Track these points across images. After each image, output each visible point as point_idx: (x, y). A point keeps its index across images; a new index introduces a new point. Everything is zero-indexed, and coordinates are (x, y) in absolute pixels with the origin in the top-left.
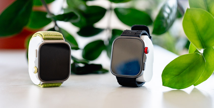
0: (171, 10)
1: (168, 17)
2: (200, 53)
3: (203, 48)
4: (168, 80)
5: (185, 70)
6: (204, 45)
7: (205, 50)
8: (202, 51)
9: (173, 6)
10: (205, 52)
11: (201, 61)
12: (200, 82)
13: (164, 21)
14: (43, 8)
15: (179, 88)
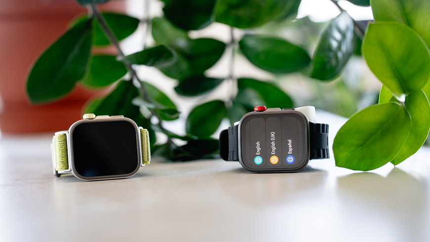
0: (344, 35)
1: (339, 47)
2: (399, 102)
3: (404, 92)
4: (344, 155)
5: (373, 134)
6: (405, 86)
7: (409, 96)
8: (402, 98)
9: (347, 28)
10: (408, 101)
11: (403, 116)
12: (403, 158)
13: (331, 54)
14: (112, 50)
15: (365, 168)
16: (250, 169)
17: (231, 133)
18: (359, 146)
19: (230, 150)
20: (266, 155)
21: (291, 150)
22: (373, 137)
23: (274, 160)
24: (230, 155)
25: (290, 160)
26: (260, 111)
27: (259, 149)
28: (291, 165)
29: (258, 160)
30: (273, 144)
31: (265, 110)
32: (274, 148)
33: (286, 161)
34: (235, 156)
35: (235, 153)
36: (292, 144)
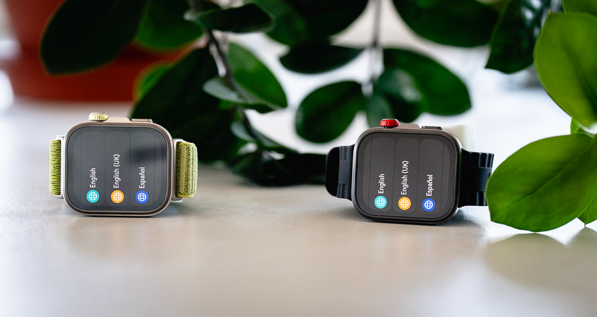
4: (505, 205)
5: (549, 178)
8: (594, 129)
15: (536, 228)
16: (366, 214)
17: (343, 156)
18: (527, 194)
19: (340, 182)
20: (393, 196)
21: (430, 190)
22: (549, 183)
23: (405, 204)
24: (339, 189)
25: (429, 205)
26: (388, 127)
27: (382, 184)
28: (428, 212)
29: (381, 202)
30: (405, 178)
31: (397, 125)
32: (405, 186)
33: (421, 206)
34: (346, 192)
35: (347, 187)
36: (434, 182)
